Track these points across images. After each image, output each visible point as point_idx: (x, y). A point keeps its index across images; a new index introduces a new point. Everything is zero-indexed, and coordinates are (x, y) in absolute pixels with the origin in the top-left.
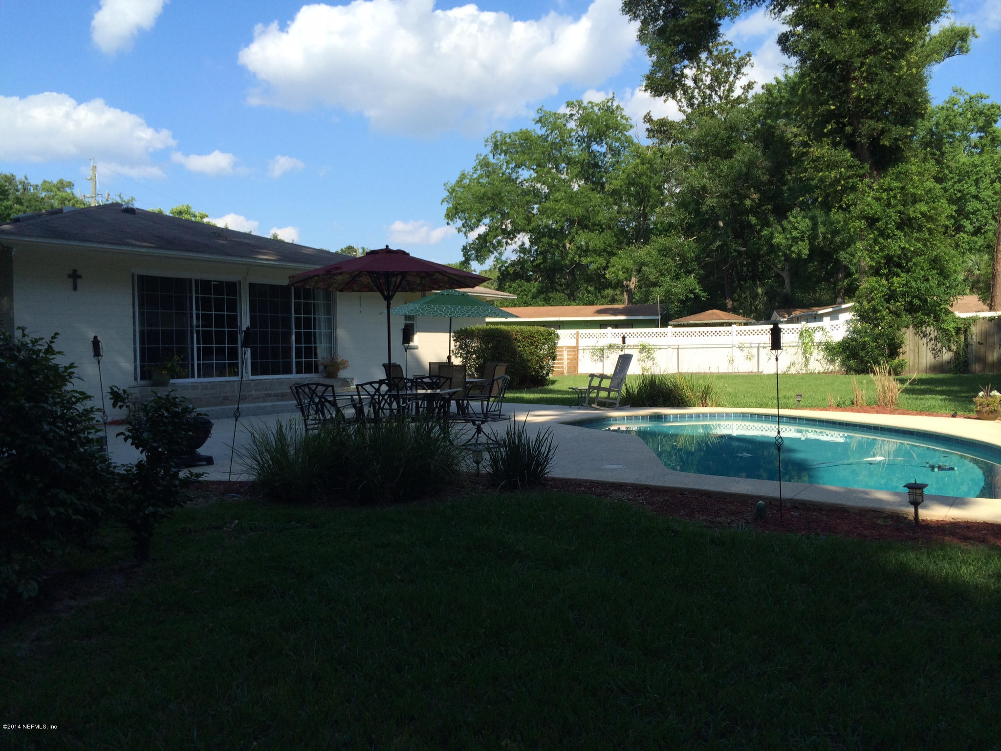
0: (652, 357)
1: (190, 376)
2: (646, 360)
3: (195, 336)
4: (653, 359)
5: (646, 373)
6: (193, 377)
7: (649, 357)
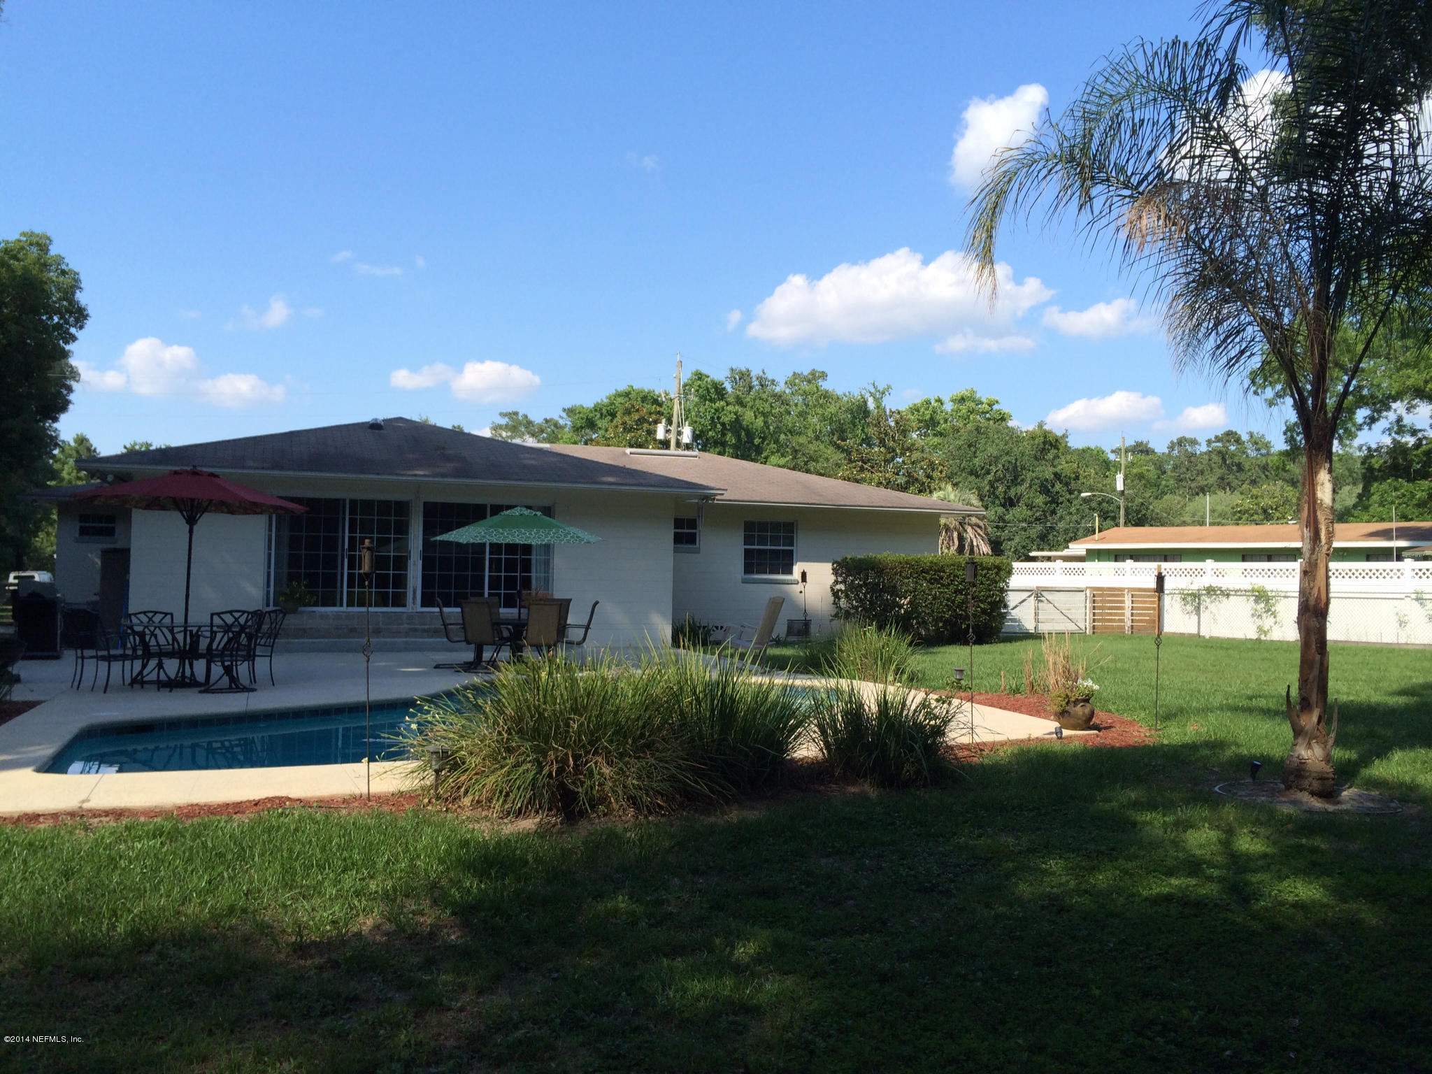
0: (1273, 609)
1: (338, 604)
2: (1265, 615)
3: (346, 560)
4: (1274, 614)
5: (1263, 637)
6: (341, 605)
7: (1269, 610)
